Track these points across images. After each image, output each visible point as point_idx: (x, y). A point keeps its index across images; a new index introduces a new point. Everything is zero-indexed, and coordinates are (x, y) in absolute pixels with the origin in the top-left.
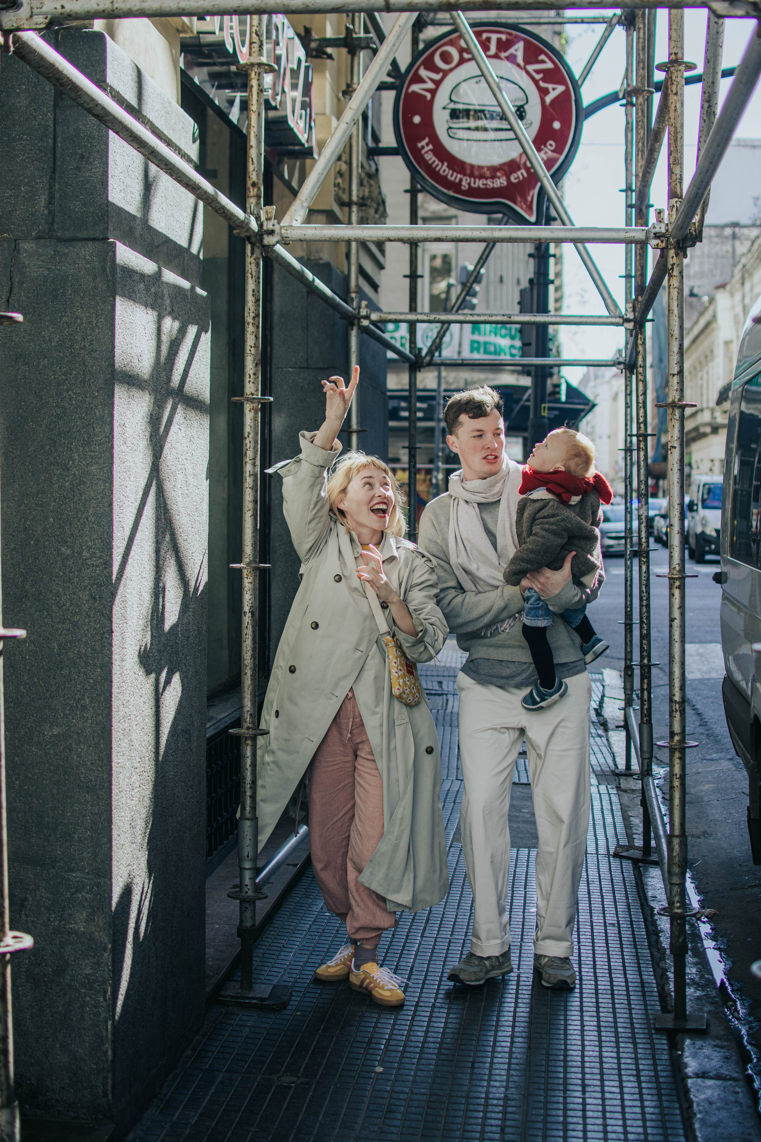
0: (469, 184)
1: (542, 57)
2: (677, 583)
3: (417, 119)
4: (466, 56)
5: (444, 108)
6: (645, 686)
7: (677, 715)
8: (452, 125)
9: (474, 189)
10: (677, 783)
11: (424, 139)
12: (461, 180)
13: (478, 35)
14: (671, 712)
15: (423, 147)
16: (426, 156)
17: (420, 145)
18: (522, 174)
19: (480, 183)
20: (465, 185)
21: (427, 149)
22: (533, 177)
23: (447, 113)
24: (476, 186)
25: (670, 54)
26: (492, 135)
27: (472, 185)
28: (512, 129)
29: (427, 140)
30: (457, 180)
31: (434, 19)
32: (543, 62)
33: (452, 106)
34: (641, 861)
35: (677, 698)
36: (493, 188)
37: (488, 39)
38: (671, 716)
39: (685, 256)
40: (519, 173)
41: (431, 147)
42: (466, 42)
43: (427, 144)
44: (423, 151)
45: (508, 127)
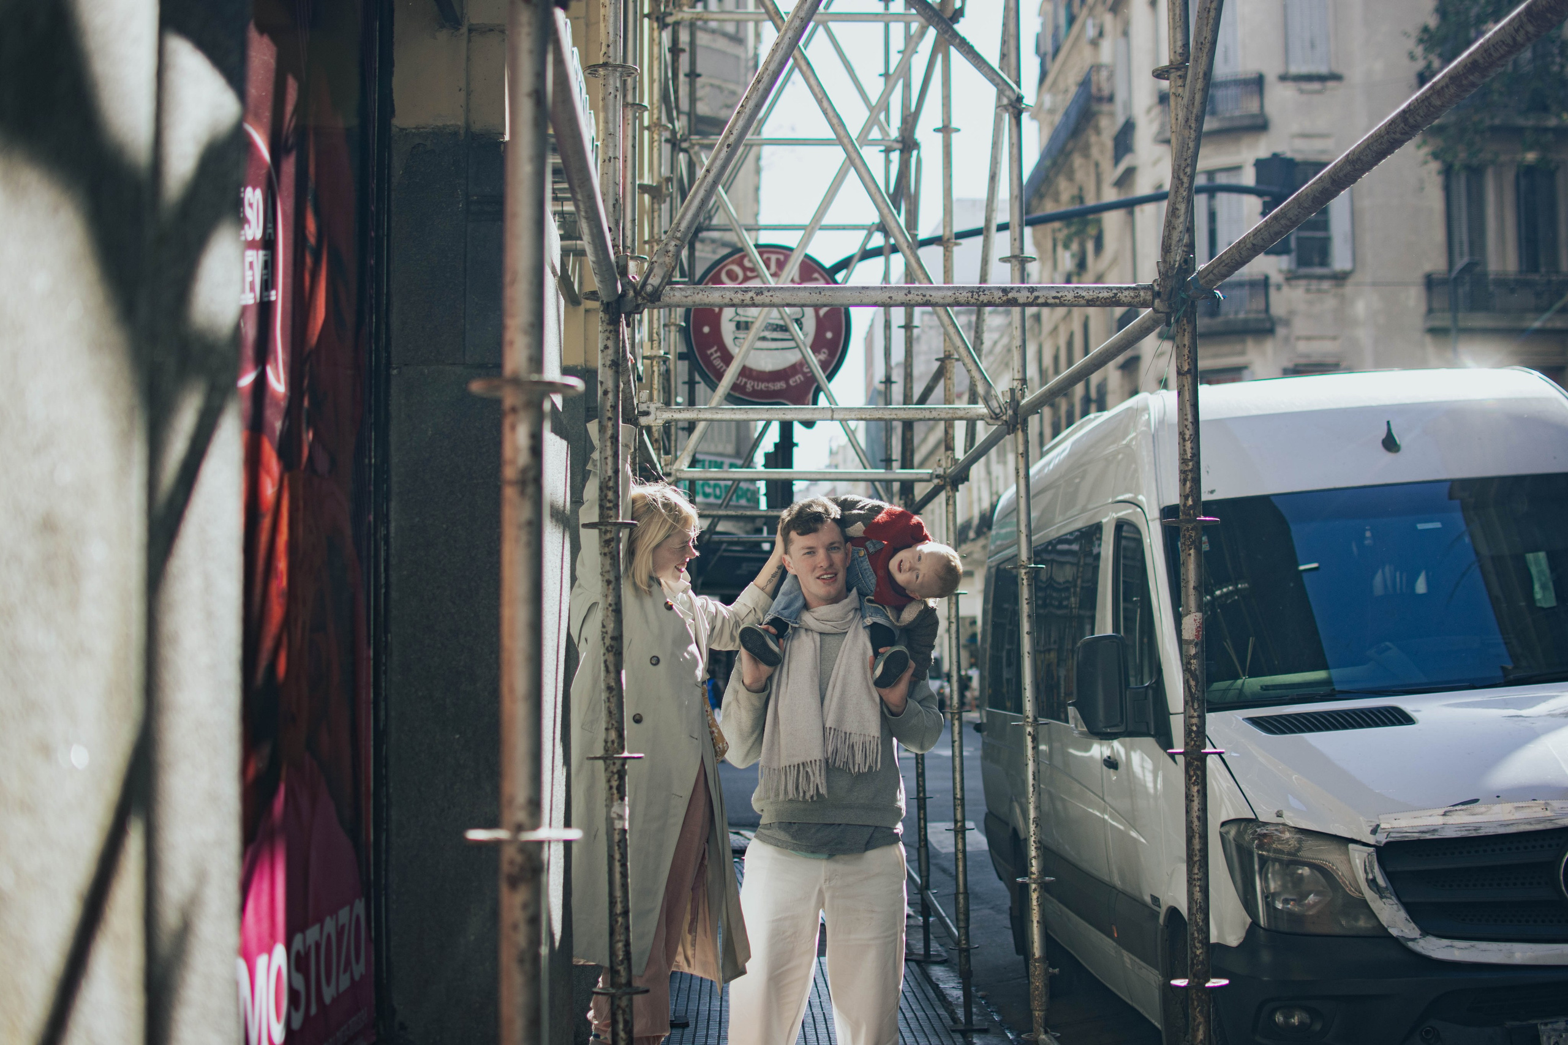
0: (753, 387)
1: (816, 275)
2: (957, 716)
3: (706, 330)
4: (749, 274)
5: (731, 320)
6: (922, 816)
7: (959, 808)
8: (738, 336)
9: (757, 391)
10: (960, 856)
11: (713, 347)
12: (746, 383)
13: (761, 254)
14: (955, 806)
15: (712, 354)
16: (714, 362)
17: (709, 352)
18: (799, 378)
19: (762, 386)
20: (749, 387)
21: (715, 356)
22: (811, 379)
23: (733, 326)
24: (759, 388)
25: (945, 351)
26: (774, 345)
27: (756, 387)
28: (793, 339)
29: (715, 348)
30: (742, 383)
31: (709, 224)
32: (816, 280)
33: (737, 319)
34: (924, 962)
35: (958, 796)
36: (774, 391)
37: (769, 259)
38: (955, 809)
39: (957, 490)
40: (797, 377)
41: (718, 354)
42: (750, 261)
43: (716, 352)
44: (712, 358)
45: (790, 337)
